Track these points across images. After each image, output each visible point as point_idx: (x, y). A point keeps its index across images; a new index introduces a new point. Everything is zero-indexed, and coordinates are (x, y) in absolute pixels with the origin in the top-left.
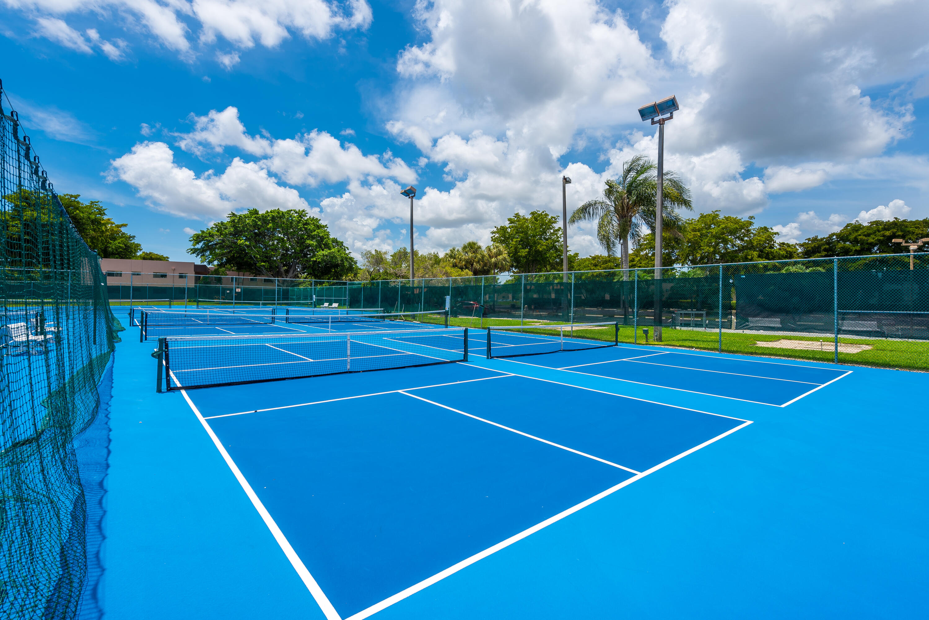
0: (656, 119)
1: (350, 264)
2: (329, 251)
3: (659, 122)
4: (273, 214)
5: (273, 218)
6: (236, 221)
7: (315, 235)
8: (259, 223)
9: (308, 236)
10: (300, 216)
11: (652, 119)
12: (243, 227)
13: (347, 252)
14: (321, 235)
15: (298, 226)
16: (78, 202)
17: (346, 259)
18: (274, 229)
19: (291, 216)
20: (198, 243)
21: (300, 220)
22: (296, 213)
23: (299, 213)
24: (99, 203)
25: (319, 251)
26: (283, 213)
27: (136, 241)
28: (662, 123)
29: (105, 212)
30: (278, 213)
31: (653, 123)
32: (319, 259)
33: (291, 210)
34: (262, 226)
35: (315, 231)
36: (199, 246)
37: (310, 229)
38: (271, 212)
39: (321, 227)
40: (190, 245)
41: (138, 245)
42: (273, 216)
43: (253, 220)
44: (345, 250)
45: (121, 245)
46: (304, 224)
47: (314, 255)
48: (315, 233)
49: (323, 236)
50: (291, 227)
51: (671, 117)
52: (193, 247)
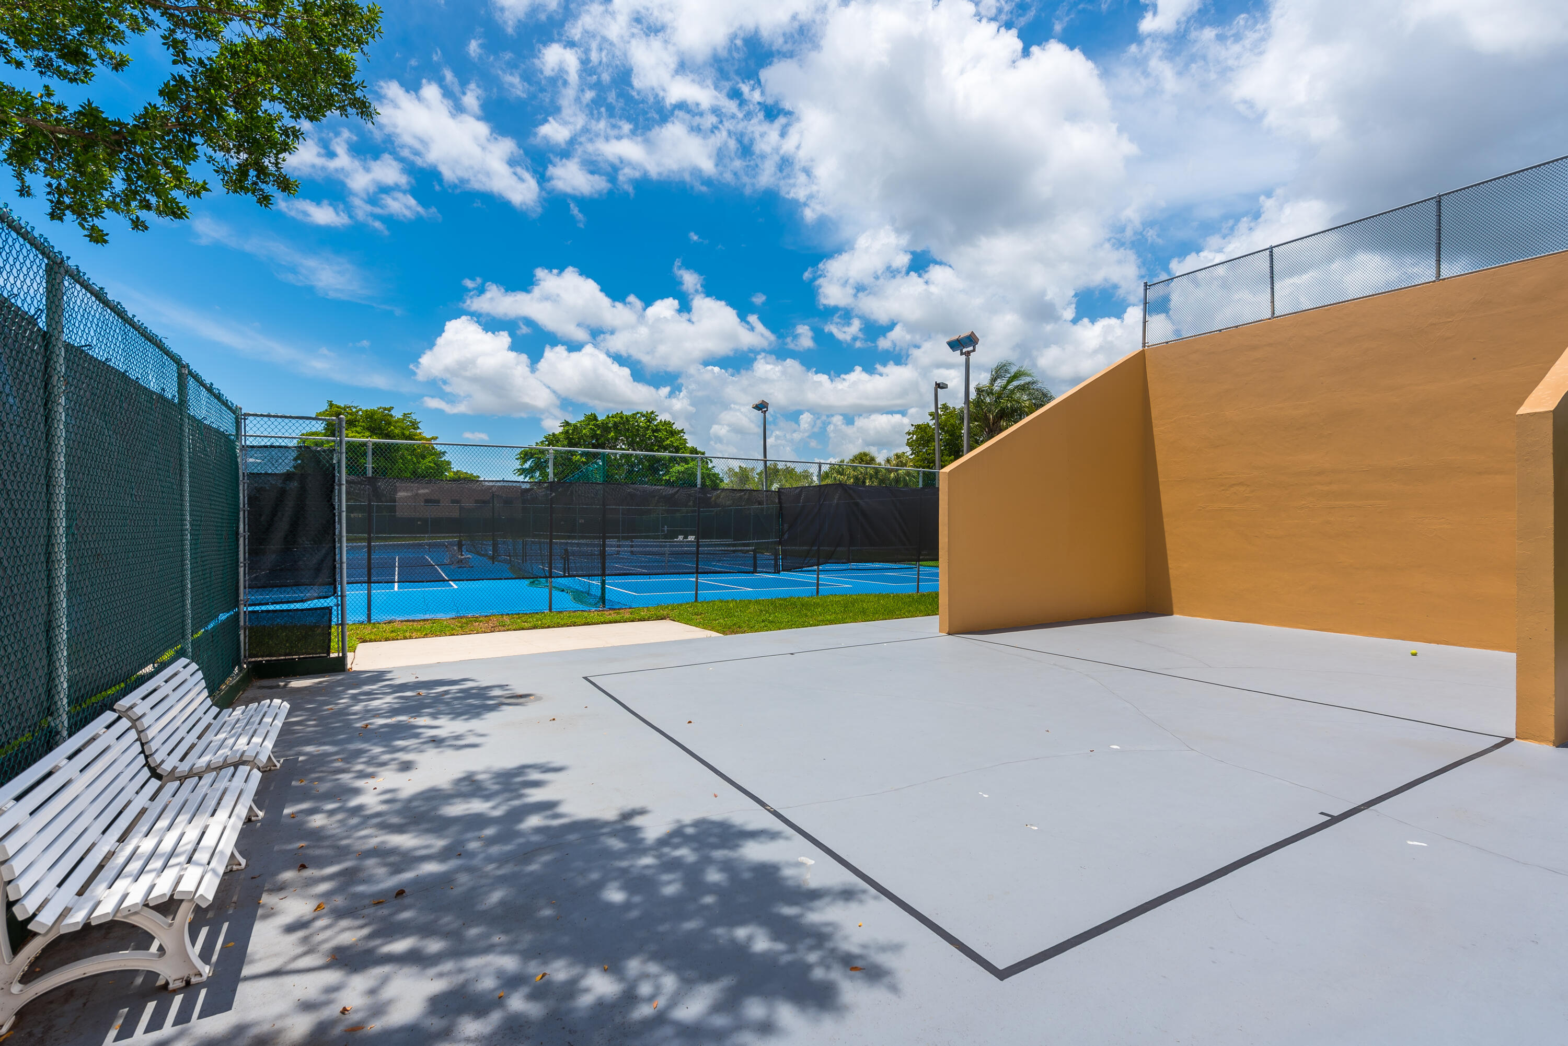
0: (964, 350)
1: (712, 481)
2: (686, 466)
3: (965, 353)
4: (615, 419)
5: (616, 425)
6: (571, 431)
7: (667, 445)
8: (598, 432)
9: (659, 446)
10: (649, 421)
11: (961, 350)
12: (579, 438)
13: (710, 466)
14: (675, 444)
15: (647, 434)
16: (391, 416)
17: (709, 475)
18: (617, 439)
19: (637, 422)
20: (525, 462)
21: (649, 426)
22: (644, 416)
23: (647, 417)
24: (412, 415)
25: (674, 466)
26: (627, 418)
27: (446, 458)
28: (968, 354)
29: (420, 425)
30: (621, 417)
31: (962, 354)
32: (672, 476)
33: (638, 413)
34: (602, 436)
35: (668, 439)
36: (527, 465)
37: (661, 438)
38: (613, 417)
39: (675, 433)
40: (517, 465)
41: (449, 463)
42: (615, 422)
43: (591, 429)
44: (707, 462)
45: (432, 465)
46: (654, 431)
47: (667, 473)
48: (668, 442)
49: (677, 446)
50: (638, 435)
51: (974, 350)
52: (520, 467)
